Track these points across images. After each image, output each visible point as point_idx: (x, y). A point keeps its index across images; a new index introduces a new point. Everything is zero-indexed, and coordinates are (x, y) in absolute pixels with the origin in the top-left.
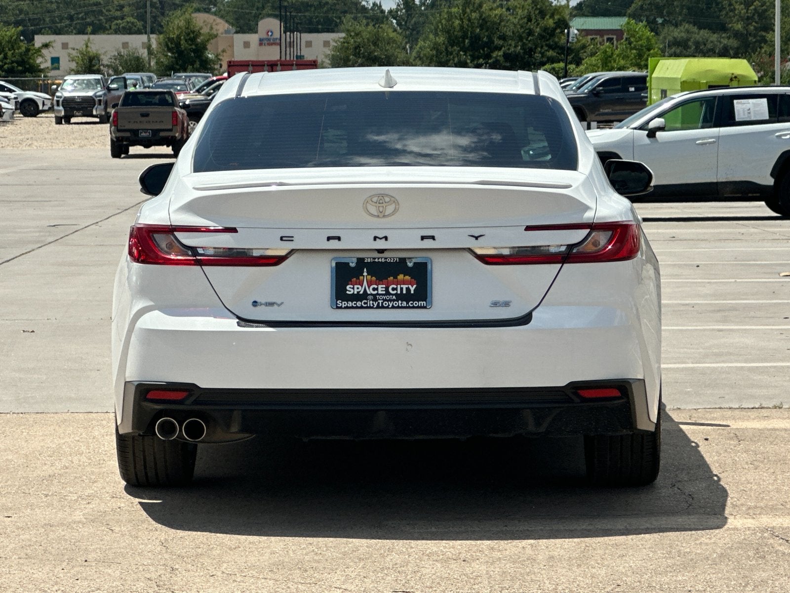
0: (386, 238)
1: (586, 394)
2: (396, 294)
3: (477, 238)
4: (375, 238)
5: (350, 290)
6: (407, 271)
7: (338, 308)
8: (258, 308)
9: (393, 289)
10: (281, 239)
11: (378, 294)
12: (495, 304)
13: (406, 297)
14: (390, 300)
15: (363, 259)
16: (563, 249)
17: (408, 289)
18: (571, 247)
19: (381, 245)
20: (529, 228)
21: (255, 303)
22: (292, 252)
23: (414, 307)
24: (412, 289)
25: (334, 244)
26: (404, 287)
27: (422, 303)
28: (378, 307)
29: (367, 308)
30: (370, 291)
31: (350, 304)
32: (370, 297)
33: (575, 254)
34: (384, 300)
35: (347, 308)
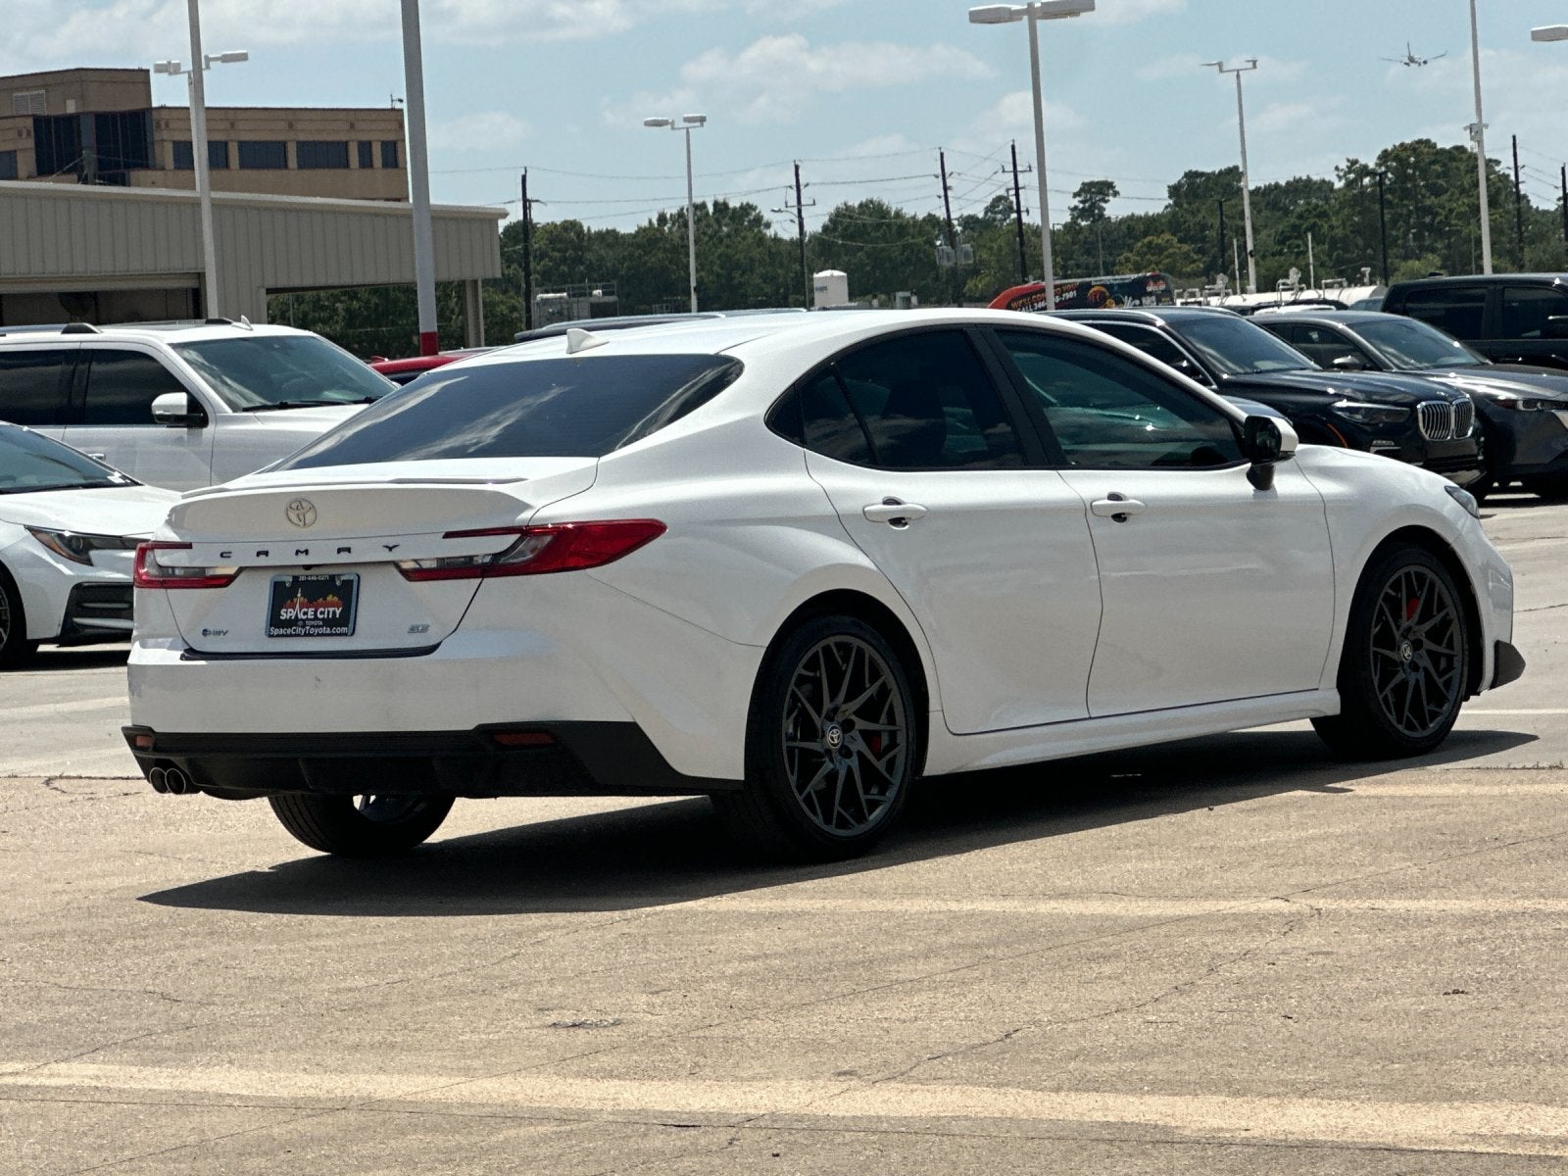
0: (306, 552)
1: (504, 739)
2: (323, 619)
3: (390, 549)
4: (297, 552)
5: (286, 614)
6: (336, 591)
7: (271, 636)
8: (209, 637)
9: (322, 613)
10: (222, 555)
11: (307, 619)
12: (413, 630)
13: (331, 622)
14: (318, 626)
15: (298, 577)
16: (487, 560)
17: (334, 612)
18: (496, 556)
19: (303, 560)
20: (448, 535)
21: (205, 632)
22: (241, 570)
23: (336, 635)
24: (338, 612)
25: (262, 561)
26: (331, 610)
27: (345, 629)
28: (305, 635)
29: (296, 635)
30: (301, 616)
31: (282, 631)
32: (300, 623)
33: (502, 565)
34: (312, 626)
35: (278, 636)
